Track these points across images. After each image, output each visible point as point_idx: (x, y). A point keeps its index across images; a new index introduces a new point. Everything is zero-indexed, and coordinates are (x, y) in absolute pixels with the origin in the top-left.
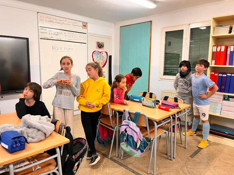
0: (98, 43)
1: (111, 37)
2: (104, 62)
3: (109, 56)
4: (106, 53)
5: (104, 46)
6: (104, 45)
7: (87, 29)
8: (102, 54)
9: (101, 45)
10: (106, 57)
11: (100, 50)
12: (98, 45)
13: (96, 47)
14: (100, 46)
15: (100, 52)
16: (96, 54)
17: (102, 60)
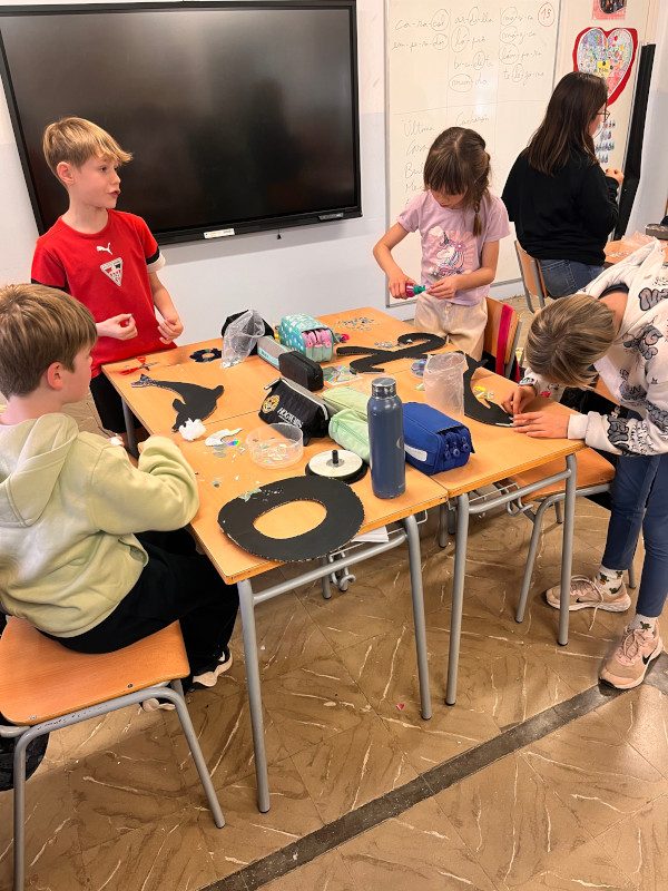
2: (617, 79)
3: (644, 48)
4: (634, 32)
8: (616, 39)
10: (626, 53)
11: (608, 24)
13: (595, 9)
14: (612, 1)
15: (607, 34)
16: (588, 46)
17: (611, 68)
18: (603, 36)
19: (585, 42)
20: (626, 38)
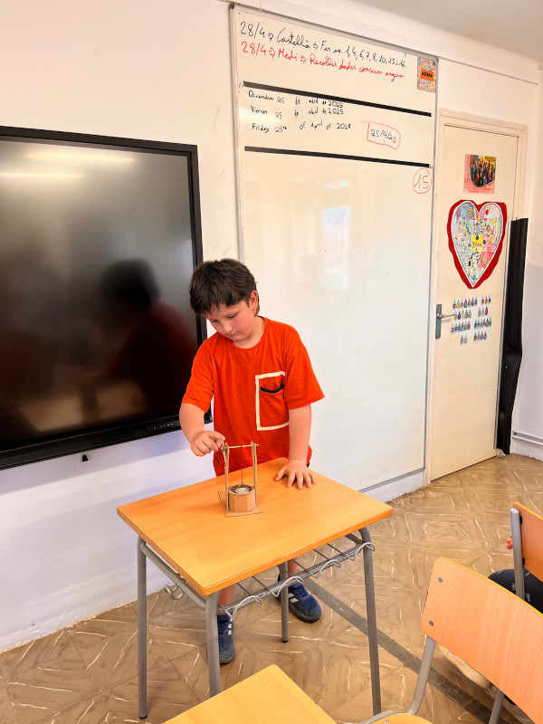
0: (473, 159)
1: (525, 129)
2: (490, 254)
3: (514, 223)
4: (503, 206)
5: (497, 175)
6: (494, 170)
7: (436, 91)
8: (487, 212)
9: (486, 172)
10: (497, 227)
11: (479, 197)
12: (472, 169)
13: (466, 182)
14: (481, 174)
15: (479, 207)
16: (461, 218)
17: (484, 242)
18: (475, 209)
19: (458, 215)
20: (495, 212)
